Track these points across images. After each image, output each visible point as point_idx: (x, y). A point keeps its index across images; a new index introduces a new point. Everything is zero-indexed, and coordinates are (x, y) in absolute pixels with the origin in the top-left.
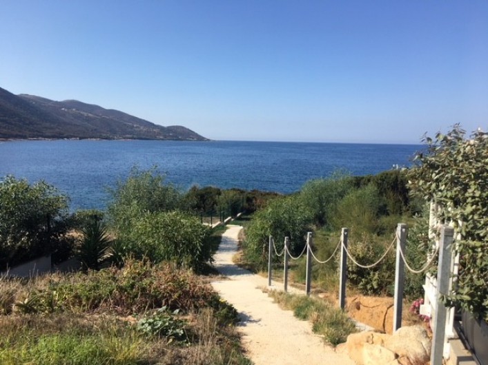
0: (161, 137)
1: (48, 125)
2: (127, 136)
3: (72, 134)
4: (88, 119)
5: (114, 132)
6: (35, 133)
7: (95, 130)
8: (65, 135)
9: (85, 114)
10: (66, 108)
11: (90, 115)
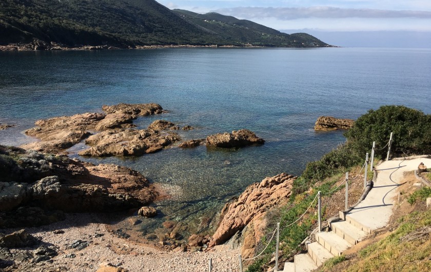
0: (286, 44)
1: (194, 34)
2: (256, 43)
3: (212, 42)
4: (224, 29)
5: (245, 40)
6: (184, 41)
7: (230, 38)
8: (207, 43)
9: (222, 24)
10: (207, 20)
11: (226, 25)
